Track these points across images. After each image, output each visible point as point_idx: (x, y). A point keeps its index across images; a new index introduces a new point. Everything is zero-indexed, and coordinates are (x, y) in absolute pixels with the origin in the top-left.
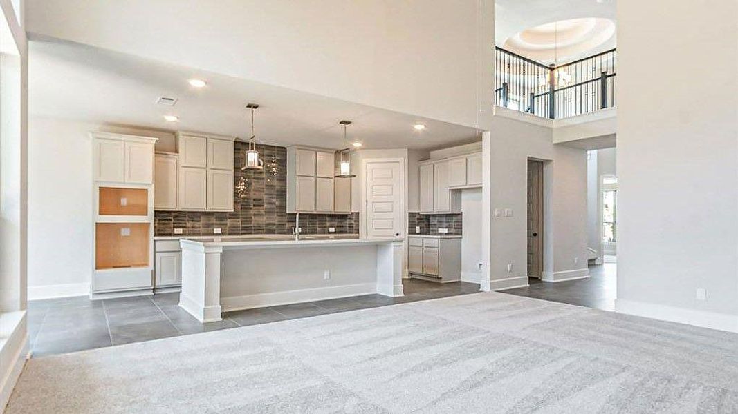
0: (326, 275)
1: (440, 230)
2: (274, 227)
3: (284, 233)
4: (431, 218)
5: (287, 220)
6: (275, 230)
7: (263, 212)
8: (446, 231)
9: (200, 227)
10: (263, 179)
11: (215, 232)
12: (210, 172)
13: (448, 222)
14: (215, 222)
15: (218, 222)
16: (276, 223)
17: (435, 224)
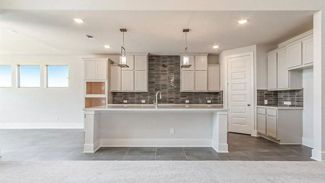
0: (172, 131)
1: (285, 103)
2: (173, 100)
3: (179, 103)
4: (278, 94)
5: (180, 96)
6: (173, 101)
7: (167, 91)
8: (289, 103)
9: (135, 100)
10: (167, 74)
11: (142, 102)
12: (136, 72)
13: (292, 97)
14: (142, 97)
15: (143, 97)
16: (174, 97)
17: (282, 98)
